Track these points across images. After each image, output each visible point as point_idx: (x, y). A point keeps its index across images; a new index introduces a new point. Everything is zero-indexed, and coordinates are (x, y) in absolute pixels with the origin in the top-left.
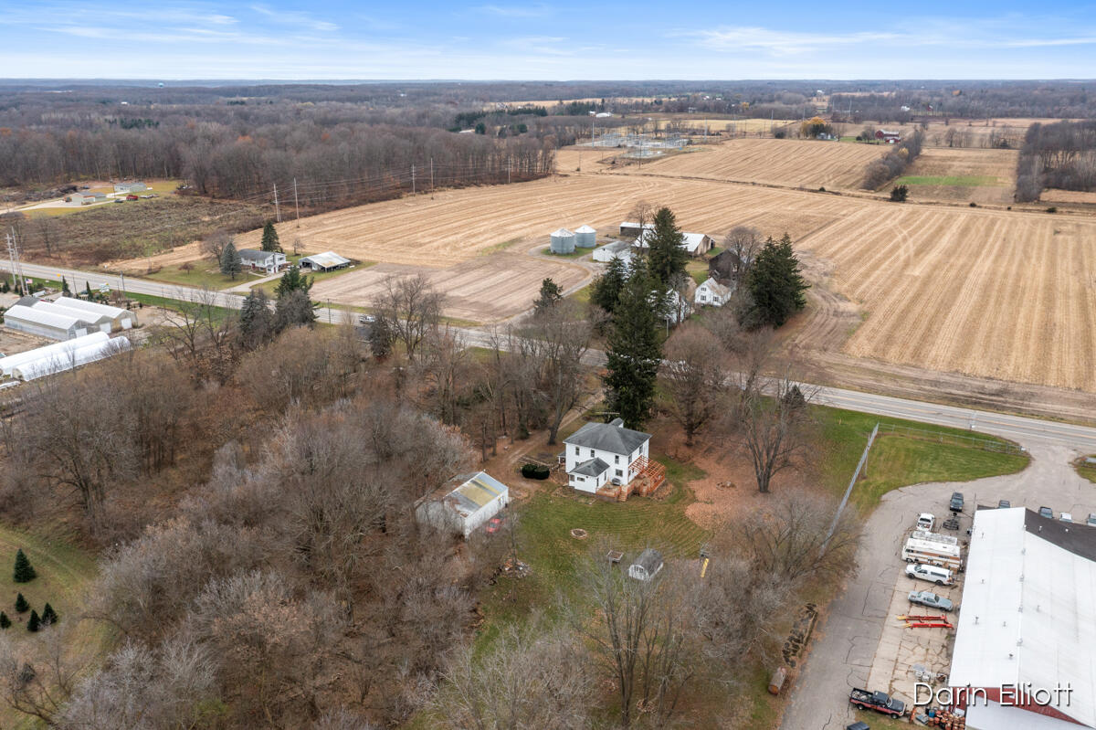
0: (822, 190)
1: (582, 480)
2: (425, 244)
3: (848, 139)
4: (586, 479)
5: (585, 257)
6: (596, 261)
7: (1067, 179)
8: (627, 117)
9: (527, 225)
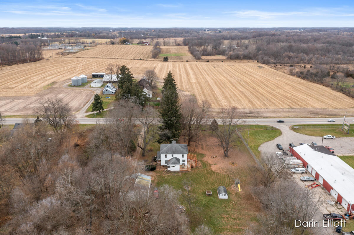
0: (141, 59)
1: (173, 167)
2: (15, 87)
3: (135, 44)
4: (175, 166)
5: (87, 86)
6: (93, 87)
7: (205, 53)
8: (54, 39)
9: (53, 77)
